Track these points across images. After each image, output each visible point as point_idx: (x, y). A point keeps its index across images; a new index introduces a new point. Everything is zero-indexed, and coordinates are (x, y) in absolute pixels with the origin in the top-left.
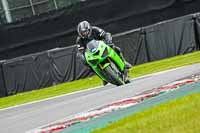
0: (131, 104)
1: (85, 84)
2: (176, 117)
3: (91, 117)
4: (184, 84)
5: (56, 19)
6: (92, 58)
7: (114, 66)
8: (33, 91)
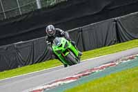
0: (72, 80)
1: (40, 67)
2: (103, 89)
3: (44, 89)
4: (108, 67)
5: (20, 21)
6: (57, 49)
7: (72, 54)
8: (5, 72)
